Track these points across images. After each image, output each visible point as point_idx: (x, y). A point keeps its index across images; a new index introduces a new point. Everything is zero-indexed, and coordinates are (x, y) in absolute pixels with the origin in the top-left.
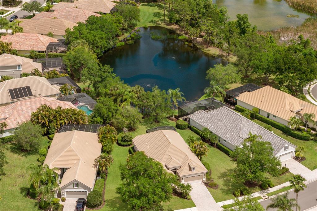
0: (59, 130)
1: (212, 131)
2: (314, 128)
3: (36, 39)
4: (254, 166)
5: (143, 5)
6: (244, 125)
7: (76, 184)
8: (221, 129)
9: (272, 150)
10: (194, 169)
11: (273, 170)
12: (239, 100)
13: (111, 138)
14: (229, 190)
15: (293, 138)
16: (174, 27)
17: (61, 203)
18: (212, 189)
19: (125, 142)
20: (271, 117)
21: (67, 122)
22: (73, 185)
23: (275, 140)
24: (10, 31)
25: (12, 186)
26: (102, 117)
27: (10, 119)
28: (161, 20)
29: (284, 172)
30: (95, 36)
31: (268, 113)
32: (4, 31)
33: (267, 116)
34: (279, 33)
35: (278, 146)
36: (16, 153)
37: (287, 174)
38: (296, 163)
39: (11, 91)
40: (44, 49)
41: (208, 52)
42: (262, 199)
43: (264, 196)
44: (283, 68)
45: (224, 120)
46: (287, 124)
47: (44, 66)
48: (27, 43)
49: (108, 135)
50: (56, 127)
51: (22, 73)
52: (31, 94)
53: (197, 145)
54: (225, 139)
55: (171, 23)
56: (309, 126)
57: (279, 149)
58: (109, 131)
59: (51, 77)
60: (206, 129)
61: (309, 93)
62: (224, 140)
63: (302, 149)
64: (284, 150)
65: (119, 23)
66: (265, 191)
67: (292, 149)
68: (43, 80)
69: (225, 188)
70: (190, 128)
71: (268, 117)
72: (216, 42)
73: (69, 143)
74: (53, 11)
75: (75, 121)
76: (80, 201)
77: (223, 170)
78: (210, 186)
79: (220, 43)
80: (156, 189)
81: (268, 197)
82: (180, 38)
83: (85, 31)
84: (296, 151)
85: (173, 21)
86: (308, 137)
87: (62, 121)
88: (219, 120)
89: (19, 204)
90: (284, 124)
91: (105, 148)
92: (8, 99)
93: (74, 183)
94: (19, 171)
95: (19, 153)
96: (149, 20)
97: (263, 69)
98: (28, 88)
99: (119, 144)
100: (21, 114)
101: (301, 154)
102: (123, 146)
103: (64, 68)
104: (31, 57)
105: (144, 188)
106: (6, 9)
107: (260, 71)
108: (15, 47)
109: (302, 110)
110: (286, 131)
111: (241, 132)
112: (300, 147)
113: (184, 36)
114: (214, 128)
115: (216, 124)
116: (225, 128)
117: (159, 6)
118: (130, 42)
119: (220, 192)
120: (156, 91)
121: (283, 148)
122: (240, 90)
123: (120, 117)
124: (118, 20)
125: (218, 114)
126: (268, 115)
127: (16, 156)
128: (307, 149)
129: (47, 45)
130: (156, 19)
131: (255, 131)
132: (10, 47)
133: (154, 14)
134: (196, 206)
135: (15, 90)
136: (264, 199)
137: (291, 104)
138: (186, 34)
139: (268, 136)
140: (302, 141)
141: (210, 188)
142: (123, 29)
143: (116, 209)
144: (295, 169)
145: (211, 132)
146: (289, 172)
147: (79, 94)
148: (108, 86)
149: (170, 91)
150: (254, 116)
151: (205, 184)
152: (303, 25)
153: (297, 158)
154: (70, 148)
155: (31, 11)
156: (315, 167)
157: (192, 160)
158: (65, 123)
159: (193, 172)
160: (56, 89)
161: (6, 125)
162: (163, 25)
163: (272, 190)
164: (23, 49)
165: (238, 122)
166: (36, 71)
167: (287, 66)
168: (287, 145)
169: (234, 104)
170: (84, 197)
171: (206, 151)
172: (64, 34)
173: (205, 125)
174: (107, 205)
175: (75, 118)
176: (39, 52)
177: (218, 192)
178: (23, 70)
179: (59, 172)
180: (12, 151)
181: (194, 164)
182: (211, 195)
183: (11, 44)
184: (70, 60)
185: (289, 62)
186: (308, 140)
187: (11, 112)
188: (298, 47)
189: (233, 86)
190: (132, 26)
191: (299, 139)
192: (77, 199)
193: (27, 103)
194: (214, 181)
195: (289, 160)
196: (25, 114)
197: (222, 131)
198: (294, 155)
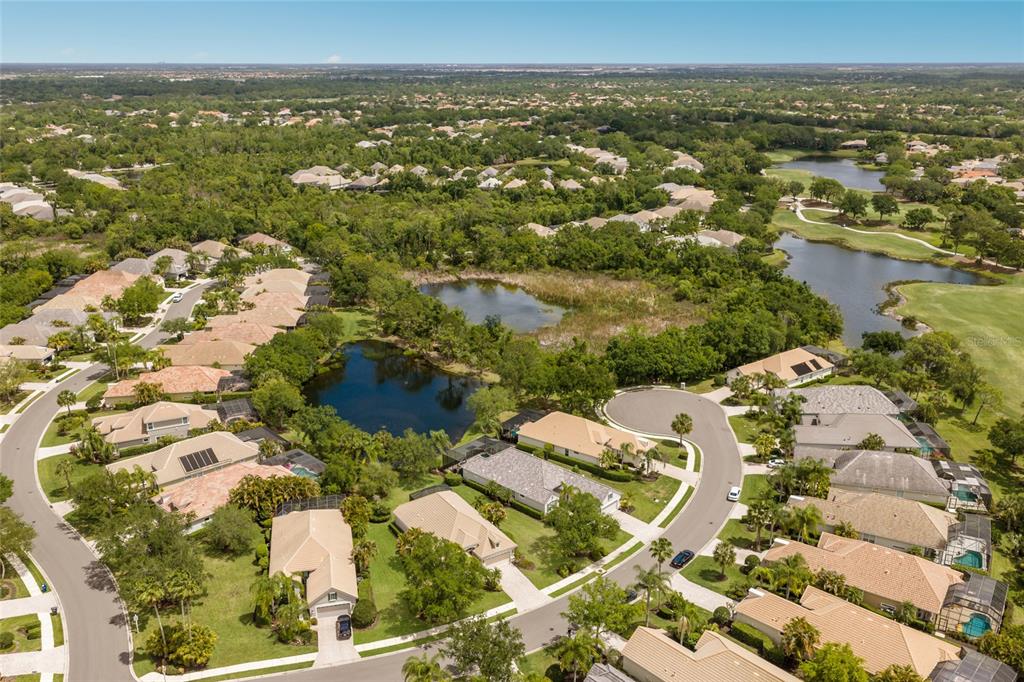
0: (278, 512)
1: (501, 484)
2: (631, 463)
3: (199, 374)
5: (338, 311)
6: (546, 471)
7: (333, 595)
8: (514, 480)
10: (498, 545)
12: (520, 435)
13: (363, 514)
14: (550, 568)
16: (393, 339)
17: (313, 628)
18: (526, 570)
19: (380, 516)
20: (571, 454)
21: (288, 498)
22: (329, 597)
23: (593, 489)
24: (150, 365)
25: (225, 613)
26: (339, 484)
27: (195, 504)
28: (371, 331)
29: (616, 530)
30: (291, 363)
31: (566, 449)
32: (140, 365)
33: (564, 453)
34: (536, 336)
35: (599, 494)
36: (215, 557)
38: (626, 516)
39: (183, 459)
40: (214, 388)
41: (451, 370)
43: (600, 571)
44: (570, 384)
46: (595, 462)
47: (222, 412)
48: (185, 382)
49: (358, 510)
50: (271, 508)
51: (190, 429)
52: (215, 460)
53: (491, 508)
54: (521, 493)
55: (386, 333)
56: (625, 462)
57: (602, 499)
58: (358, 503)
59: (240, 431)
60: (492, 483)
61: (605, 415)
62: (522, 496)
63: (631, 495)
64: (608, 499)
65: (319, 340)
66: (598, 562)
67: (617, 497)
68: (228, 436)
69: (545, 566)
70: (466, 483)
71: (567, 455)
72: (459, 355)
73: (307, 530)
74: (210, 329)
75: (301, 494)
76: (342, 620)
77: (532, 541)
78: (522, 567)
79: (465, 356)
80: (462, 585)
81: (605, 571)
82: (405, 353)
83: (276, 357)
84: (621, 499)
85: (390, 331)
86: (627, 476)
87: (280, 497)
89: (245, 640)
90: (592, 462)
91: (356, 531)
92: (181, 472)
93: (331, 593)
94: (228, 586)
95: (219, 557)
96: (355, 331)
97: (542, 388)
98: (210, 451)
99: (372, 521)
100: (212, 495)
101: (627, 502)
102: (379, 522)
103: (256, 415)
104: (194, 402)
105: (447, 586)
106: (131, 331)
107: (539, 391)
108: (169, 389)
109: (609, 439)
110: (597, 472)
111: (545, 481)
113: (410, 351)
114: (503, 479)
115: (505, 474)
116: (519, 478)
117: (361, 311)
118: (337, 365)
119: (539, 573)
120: (412, 436)
121: (607, 496)
122: (519, 420)
123: (366, 480)
124: (315, 336)
125: (504, 459)
126: (566, 452)
127: (216, 561)
129: (217, 382)
130: (362, 329)
131: (561, 477)
132: (160, 390)
133: (358, 322)
134: (510, 601)
135: (190, 456)
136: (601, 575)
137: (596, 434)
138: (413, 347)
139: (582, 482)
140: (623, 484)
141: (523, 570)
142: (323, 348)
143: (398, 623)
144: (627, 525)
145: (501, 486)
147: (290, 452)
148: (335, 435)
149: (433, 433)
150: (549, 454)
151: (515, 563)
152: (562, 322)
153: (624, 509)
154: (311, 538)
155: (175, 331)
156: (650, 518)
157: (492, 532)
158: (285, 500)
159: (497, 549)
160: (253, 448)
161: (194, 516)
162: (376, 337)
163: (607, 560)
164: (180, 391)
165: (537, 467)
166: (215, 422)
168: (609, 492)
169: (514, 440)
170: (345, 612)
172: (243, 362)
173: (489, 477)
174: (384, 619)
175: (300, 490)
176: (206, 393)
177: (536, 573)
178: (192, 425)
179: (298, 579)
180: (207, 555)
181: (497, 538)
182: (528, 580)
183: (161, 385)
184: (264, 402)
186: (628, 481)
187: (194, 493)
188: (574, 353)
189: (505, 416)
190: (333, 343)
191: (619, 481)
192: (335, 619)
193: (218, 476)
194: (526, 558)
195: (617, 513)
196: (219, 492)
197: (517, 483)
198: (619, 505)
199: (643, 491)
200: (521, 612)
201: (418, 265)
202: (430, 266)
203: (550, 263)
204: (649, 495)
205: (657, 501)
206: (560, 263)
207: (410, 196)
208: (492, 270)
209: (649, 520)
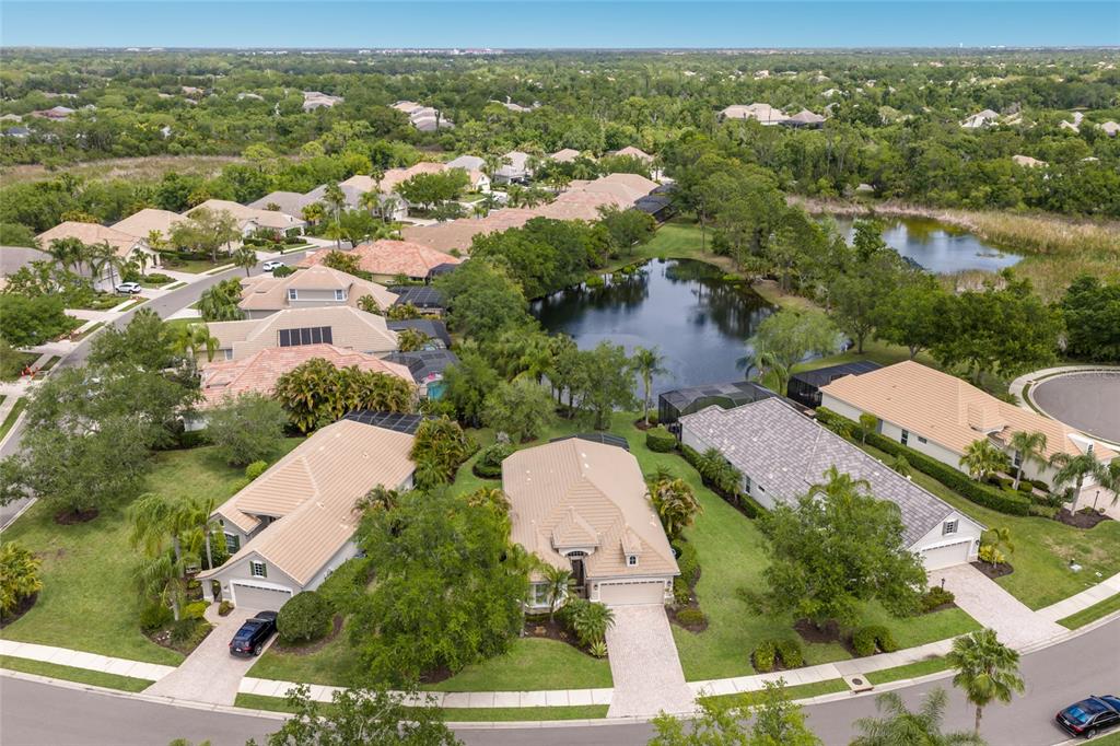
1: (732, 461)
2: (1041, 482)
3: (413, 253)
4: (826, 572)
6: (823, 449)
7: (260, 566)
8: (756, 456)
9: (898, 528)
10: (634, 561)
11: (893, 595)
12: (827, 394)
14: (739, 642)
15: (974, 504)
16: (719, 260)
18: (684, 630)
19: (489, 467)
20: (911, 441)
22: (252, 568)
23: (913, 500)
28: (697, 250)
29: (937, 605)
31: (903, 430)
33: (898, 438)
35: (923, 519)
37: (948, 612)
38: (981, 581)
39: (284, 333)
40: (424, 274)
41: (781, 304)
42: (848, 692)
43: (857, 682)
45: (769, 433)
48: (393, 260)
53: (667, 491)
54: (760, 484)
56: (1026, 477)
57: (923, 530)
60: (712, 454)
61: (1027, 398)
62: (760, 488)
63: (1003, 537)
64: (943, 534)
66: (865, 661)
67: (969, 532)
70: (679, 450)
71: (904, 442)
78: (680, 622)
81: (870, 686)
84: (981, 543)
86: (1021, 504)
88: (755, 432)
90: (949, 462)
93: (255, 562)
96: (675, 247)
98: (330, 330)
101: (997, 552)
102: (486, 477)
109: (1005, 428)
111: (813, 467)
112: (996, 531)
113: (734, 275)
114: (735, 452)
115: (745, 442)
116: (766, 453)
119: (711, 644)
121: (940, 527)
125: (754, 416)
126: (904, 436)
128: (1017, 540)
129: (431, 267)
131: (853, 468)
133: (687, 239)
134: (612, 686)
135: (295, 331)
136: (857, 692)
137: (974, 410)
139: (894, 486)
140: (1003, 516)
141: (679, 627)
144: (977, 600)
145: (729, 463)
146: (955, 606)
150: (866, 435)
151: (668, 610)
153: (986, 565)
154: (299, 461)
156: (1044, 598)
157: (633, 532)
158: (355, 407)
159: (629, 569)
160: (392, 339)
162: (699, 257)
163: (887, 662)
165: (808, 439)
167: (968, 320)
168: (953, 520)
171: (692, 512)
173: (715, 443)
175: (380, 394)
176: (414, 279)
177: (704, 642)
179: (251, 526)
182: (676, 652)
185: (976, 309)
186: (1022, 515)
191: (993, 509)
194: (701, 606)
195: (956, 567)
197: (759, 462)
198: (974, 555)
199: (1050, 541)
200: (615, 717)
201: (819, 191)
202: (835, 193)
203: (1028, 202)
204: (1061, 551)
205: (1076, 567)
206: (1047, 202)
207: (856, 131)
208: (929, 204)
209: (1039, 602)
